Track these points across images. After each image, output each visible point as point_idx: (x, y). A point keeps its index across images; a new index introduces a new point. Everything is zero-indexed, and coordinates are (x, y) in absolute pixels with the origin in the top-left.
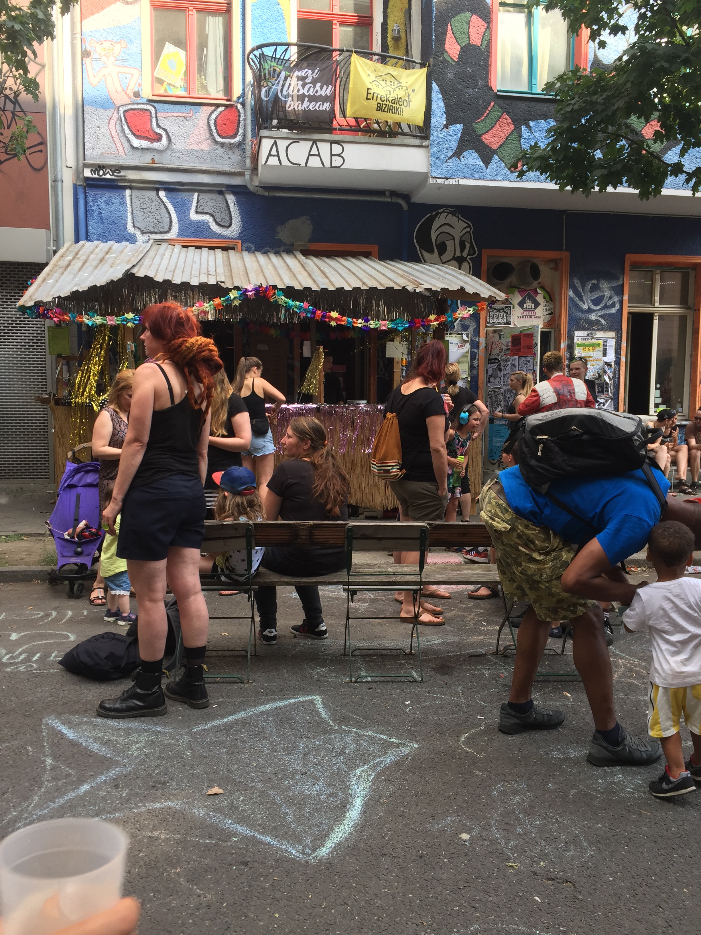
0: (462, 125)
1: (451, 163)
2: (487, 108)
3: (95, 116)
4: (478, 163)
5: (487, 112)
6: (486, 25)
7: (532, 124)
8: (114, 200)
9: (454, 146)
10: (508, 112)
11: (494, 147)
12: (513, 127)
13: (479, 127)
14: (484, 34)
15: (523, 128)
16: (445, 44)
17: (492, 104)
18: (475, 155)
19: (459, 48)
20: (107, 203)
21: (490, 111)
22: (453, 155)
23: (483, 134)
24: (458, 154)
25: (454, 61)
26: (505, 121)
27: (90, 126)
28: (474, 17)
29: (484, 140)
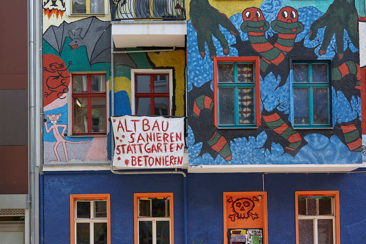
0: (202, 142)
1: (198, 159)
2: (214, 135)
3: (48, 146)
4: (210, 158)
5: (214, 136)
6: (212, 100)
7: (235, 140)
8: (55, 180)
9: (199, 151)
10: (223, 136)
11: (218, 151)
12: (226, 142)
13: (210, 143)
14: (211, 104)
15: (231, 142)
16: (193, 109)
17: (216, 132)
18: (209, 155)
19: (200, 110)
20: (52, 181)
21: (215, 136)
22: (199, 155)
23: (212, 146)
24: (201, 155)
25: (198, 116)
26: (222, 140)
27: (46, 150)
28: (206, 97)
29: (213, 148)
